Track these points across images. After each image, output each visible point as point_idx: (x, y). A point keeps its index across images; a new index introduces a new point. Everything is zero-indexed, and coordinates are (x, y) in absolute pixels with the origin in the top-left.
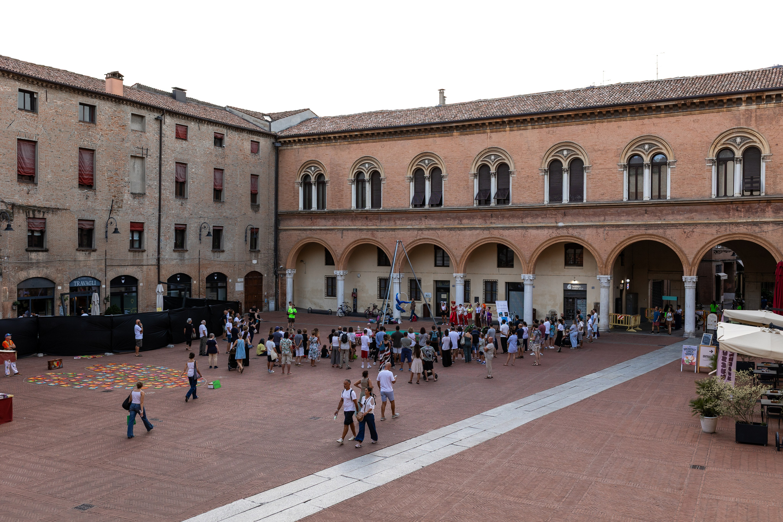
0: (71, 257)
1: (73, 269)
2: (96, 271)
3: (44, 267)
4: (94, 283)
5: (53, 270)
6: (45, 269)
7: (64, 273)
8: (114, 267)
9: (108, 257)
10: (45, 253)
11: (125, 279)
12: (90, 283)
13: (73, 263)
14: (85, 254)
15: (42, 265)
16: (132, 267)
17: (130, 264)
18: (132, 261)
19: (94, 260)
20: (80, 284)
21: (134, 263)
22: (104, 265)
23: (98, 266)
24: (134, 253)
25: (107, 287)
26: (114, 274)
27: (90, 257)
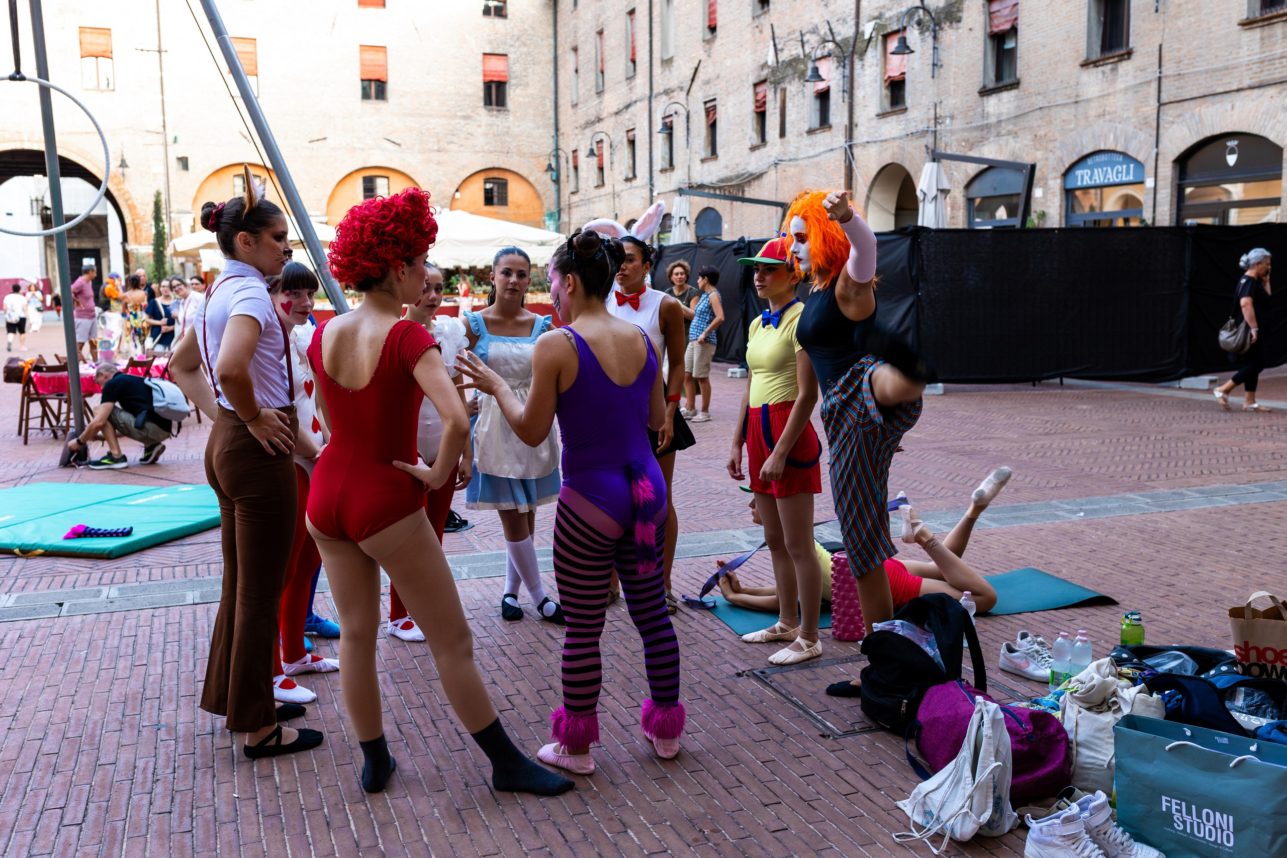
0: (1069, 91)
1: (1072, 130)
2: (1131, 129)
3: (1009, 133)
4: (1128, 173)
5: (1025, 140)
6: (1011, 140)
7: (1051, 145)
8: (1186, 104)
9: (1169, 68)
10: (1013, 93)
11: (1241, 151)
12: (1118, 172)
13: (1072, 109)
14: (1104, 73)
15: (1006, 128)
16: (1256, 92)
17: (1246, 83)
18: (1255, 68)
19: (1126, 90)
20: (1091, 178)
21: (1264, 77)
22: (1154, 103)
23: (1137, 110)
24: (1267, 31)
25: (1160, 183)
26: (1186, 130)
27: (1114, 81)
